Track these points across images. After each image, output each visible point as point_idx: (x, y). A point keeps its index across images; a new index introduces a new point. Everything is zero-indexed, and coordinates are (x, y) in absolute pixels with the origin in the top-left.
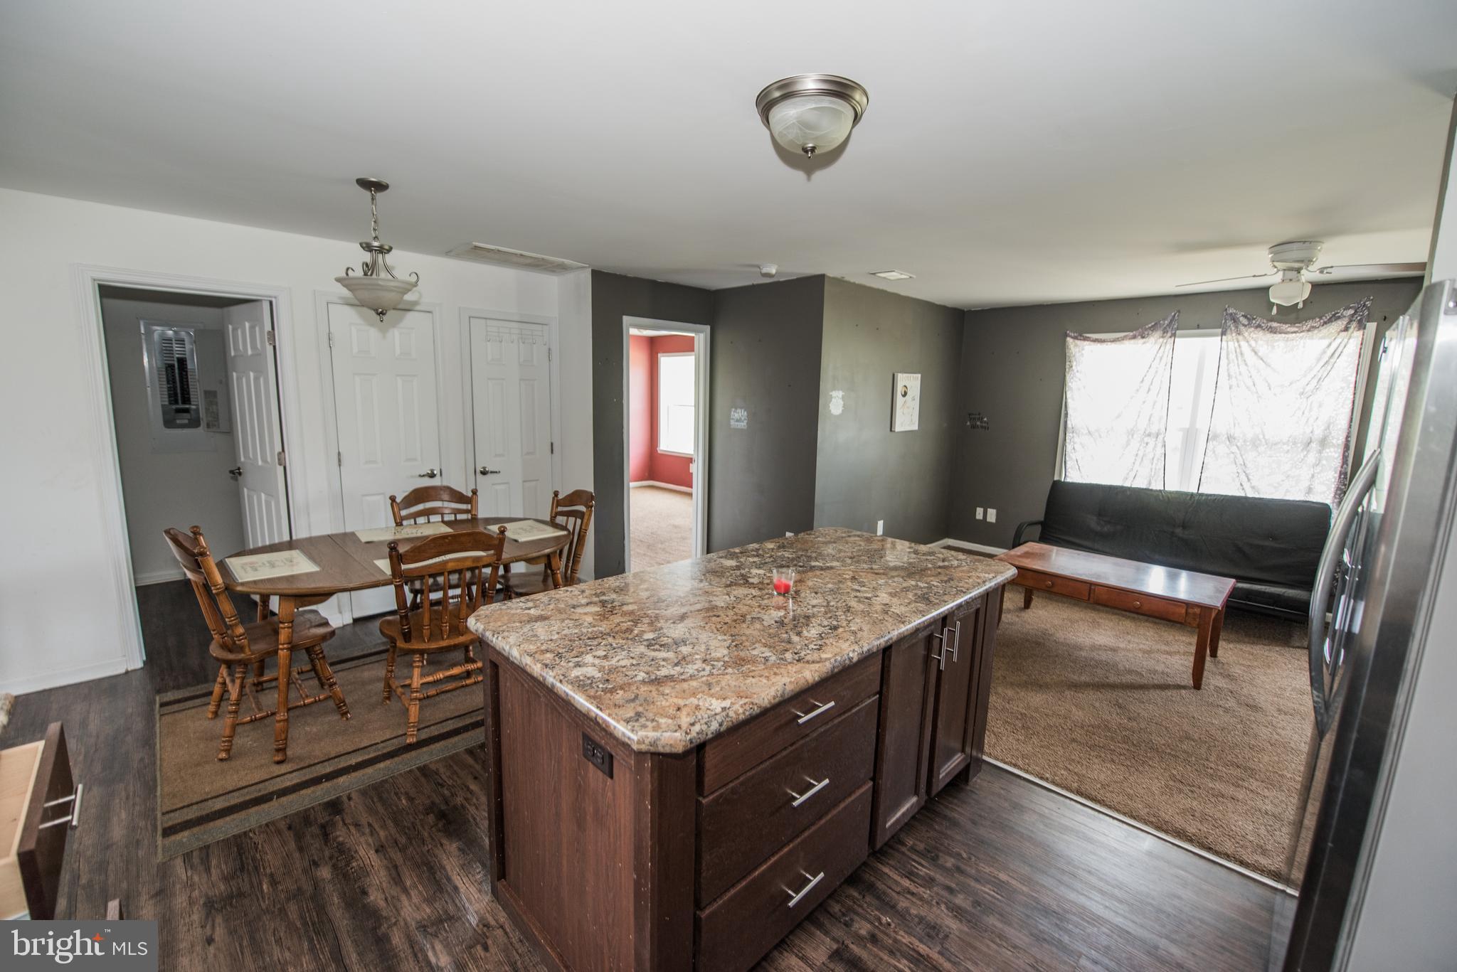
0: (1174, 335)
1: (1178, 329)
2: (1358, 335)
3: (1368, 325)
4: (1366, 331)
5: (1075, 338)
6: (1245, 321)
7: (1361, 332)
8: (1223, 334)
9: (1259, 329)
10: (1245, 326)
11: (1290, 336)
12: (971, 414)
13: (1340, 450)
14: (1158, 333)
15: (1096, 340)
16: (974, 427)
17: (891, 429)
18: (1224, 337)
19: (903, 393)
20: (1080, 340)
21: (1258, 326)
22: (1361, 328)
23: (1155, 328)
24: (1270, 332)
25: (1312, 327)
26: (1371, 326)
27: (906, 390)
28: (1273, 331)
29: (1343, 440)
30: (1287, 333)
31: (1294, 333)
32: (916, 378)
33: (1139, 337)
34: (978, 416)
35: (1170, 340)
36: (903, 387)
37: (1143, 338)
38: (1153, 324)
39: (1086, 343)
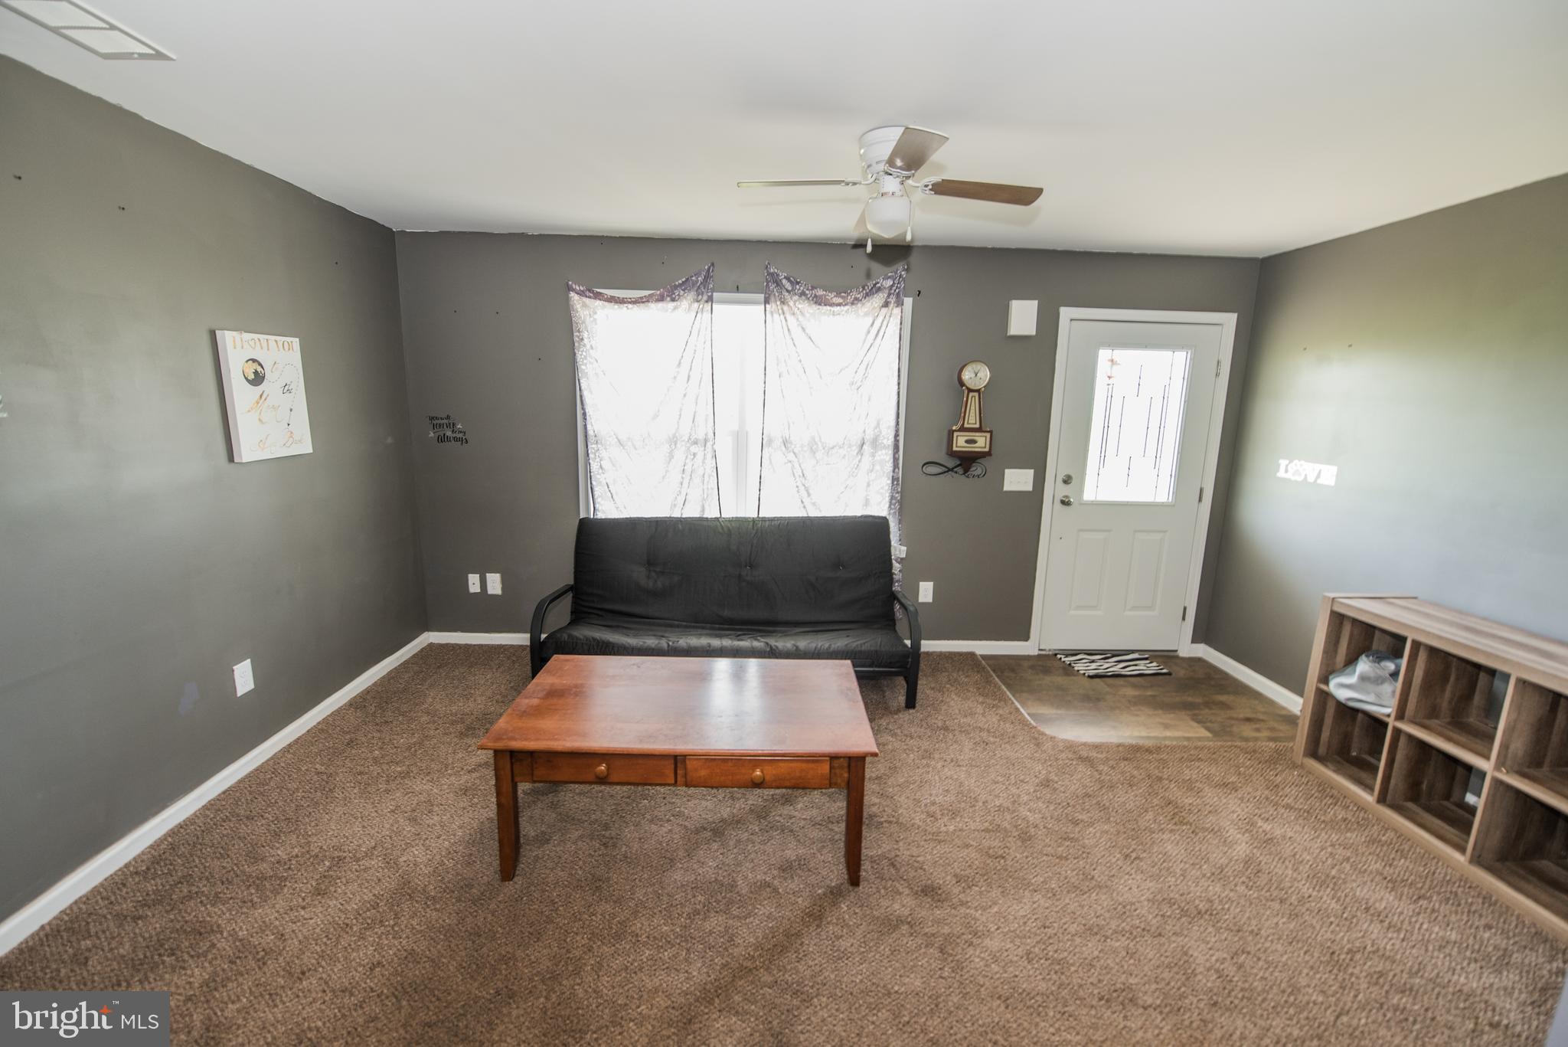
0: (710, 299)
1: (714, 290)
2: (897, 311)
3: (906, 300)
4: (904, 309)
5: (581, 294)
6: (788, 286)
7: (899, 310)
8: (767, 301)
9: (803, 297)
10: (789, 292)
11: (837, 309)
12: (432, 418)
13: (890, 452)
14: (692, 295)
15: (612, 300)
16: (442, 439)
17: (231, 458)
18: (767, 306)
19: (251, 376)
20: (590, 297)
21: (803, 294)
22: (900, 303)
23: (686, 285)
24: (816, 303)
25: (856, 299)
26: (908, 302)
27: (259, 369)
28: (819, 301)
29: (893, 439)
30: (832, 305)
31: (839, 305)
32: (286, 344)
33: (668, 299)
34: (445, 421)
35: (708, 306)
36: (247, 361)
37: (673, 300)
38: (684, 280)
39: (598, 303)
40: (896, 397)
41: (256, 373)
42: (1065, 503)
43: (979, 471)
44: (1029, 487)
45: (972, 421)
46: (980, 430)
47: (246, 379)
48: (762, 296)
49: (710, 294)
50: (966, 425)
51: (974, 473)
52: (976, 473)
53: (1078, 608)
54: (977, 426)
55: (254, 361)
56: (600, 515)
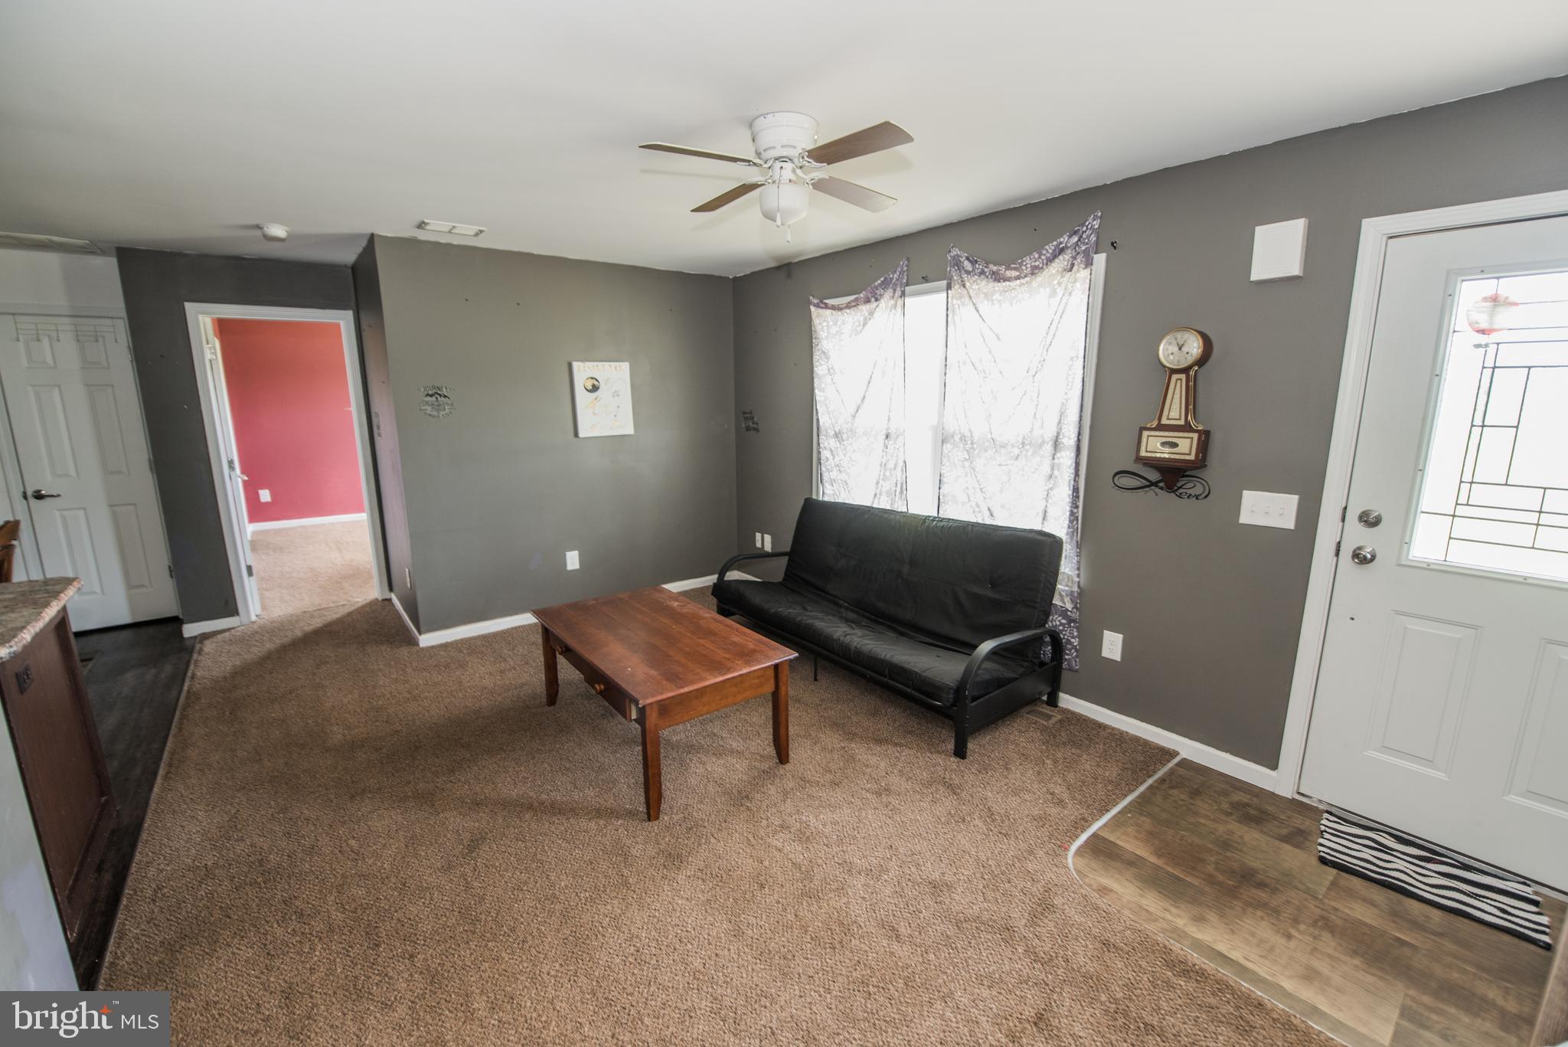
0: (903, 294)
1: (907, 284)
2: (1083, 274)
3: (1096, 257)
4: (1093, 267)
5: (817, 306)
6: (968, 266)
7: (1088, 271)
8: (949, 287)
9: (983, 276)
10: (968, 272)
11: (1013, 284)
12: (745, 413)
13: (1073, 455)
14: (889, 292)
15: (833, 308)
16: (748, 429)
17: (576, 434)
18: (949, 292)
19: (590, 387)
20: (822, 308)
21: (982, 273)
22: (1089, 263)
23: (885, 285)
24: (995, 280)
25: (1036, 267)
26: (1100, 260)
27: (596, 383)
28: (997, 278)
29: (1076, 439)
30: (1009, 279)
31: (1018, 278)
32: (618, 367)
33: (873, 299)
34: (749, 415)
35: (900, 302)
36: (587, 379)
37: (877, 300)
38: (882, 279)
39: (828, 312)
40: (1081, 384)
41: (594, 386)
42: (1361, 558)
43: (1198, 490)
44: (1289, 524)
45: (1175, 414)
46: (1187, 428)
47: (587, 390)
48: (944, 283)
49: (903, 289)
50: (1164, 421)
51: (1189, 492)
52: (1192, 492)
53: (1386, 749)
54: (1182, 422)
55: (592, 378)
56: (826, 499)
